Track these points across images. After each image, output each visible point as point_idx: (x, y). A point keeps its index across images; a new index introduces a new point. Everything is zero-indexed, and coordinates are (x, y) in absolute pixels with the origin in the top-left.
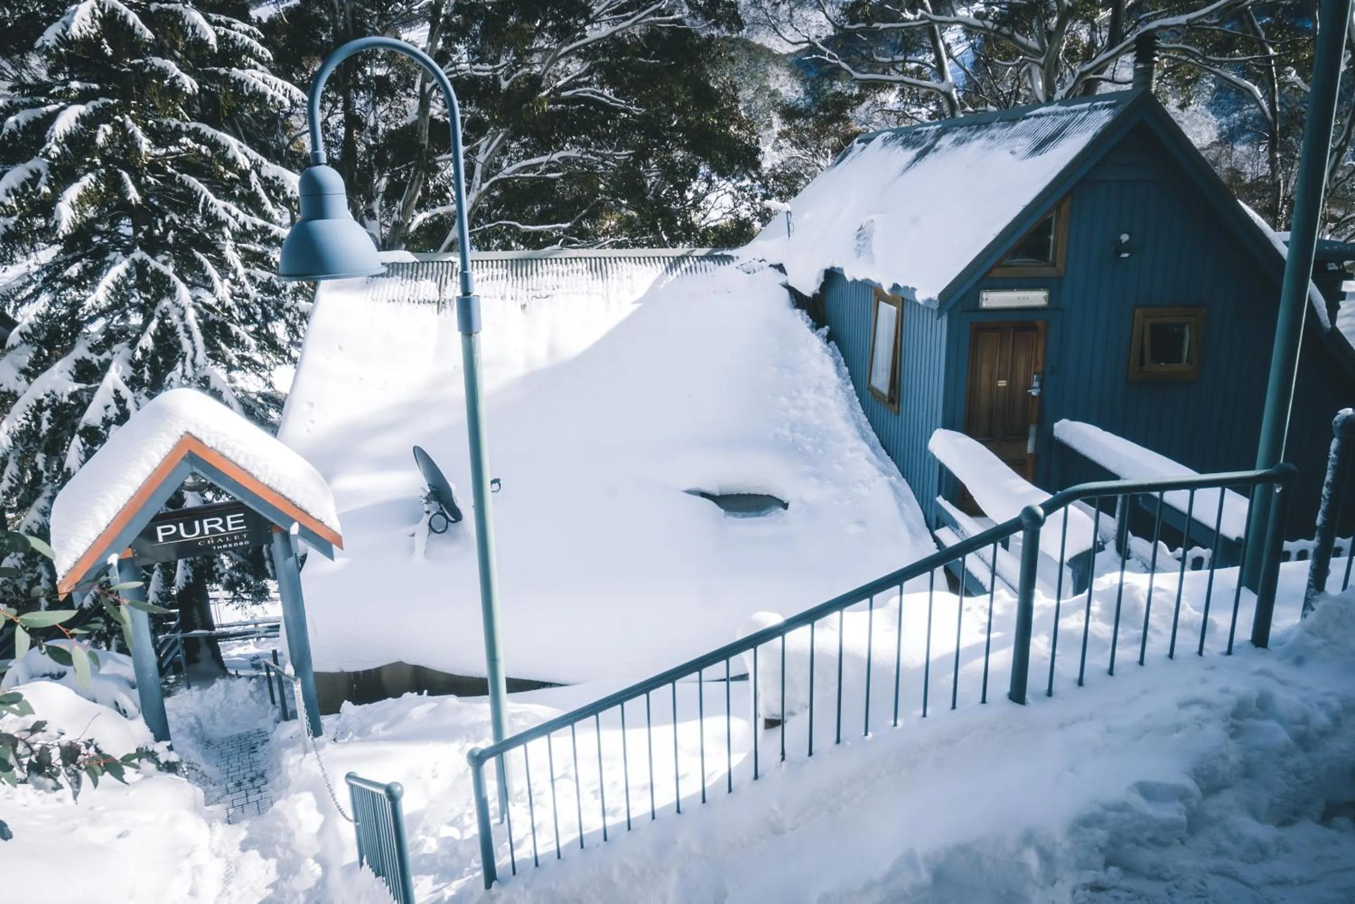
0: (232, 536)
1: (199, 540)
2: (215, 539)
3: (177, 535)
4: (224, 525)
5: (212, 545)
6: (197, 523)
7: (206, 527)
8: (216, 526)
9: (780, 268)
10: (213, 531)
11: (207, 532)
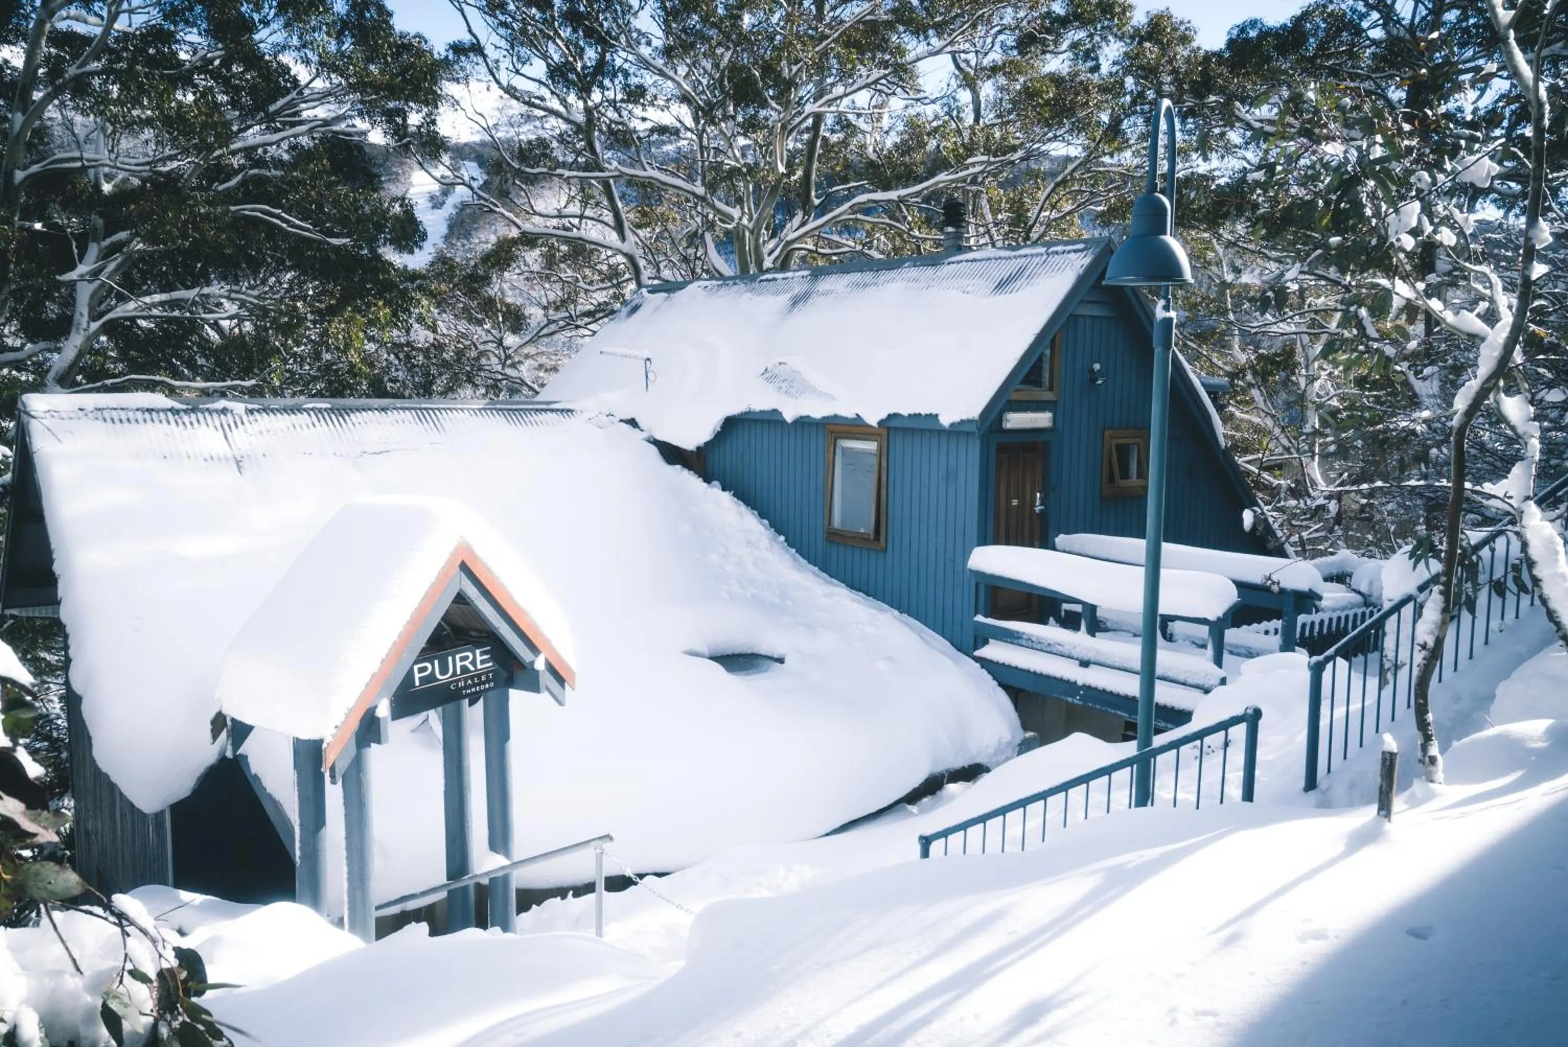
0: (479, 676)
1: (452, 682)
2: (466, 679)
3: (432, 675)
4: (474, 663)
5: (462, 688)
6: (450, 659)
7: (459, 664)
8: (467, 663)
9: (633, 423)
10: (465, 670)
11: (458, 672)
